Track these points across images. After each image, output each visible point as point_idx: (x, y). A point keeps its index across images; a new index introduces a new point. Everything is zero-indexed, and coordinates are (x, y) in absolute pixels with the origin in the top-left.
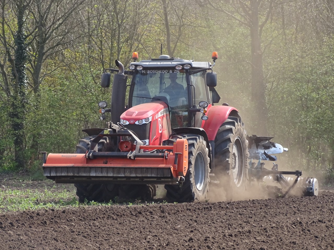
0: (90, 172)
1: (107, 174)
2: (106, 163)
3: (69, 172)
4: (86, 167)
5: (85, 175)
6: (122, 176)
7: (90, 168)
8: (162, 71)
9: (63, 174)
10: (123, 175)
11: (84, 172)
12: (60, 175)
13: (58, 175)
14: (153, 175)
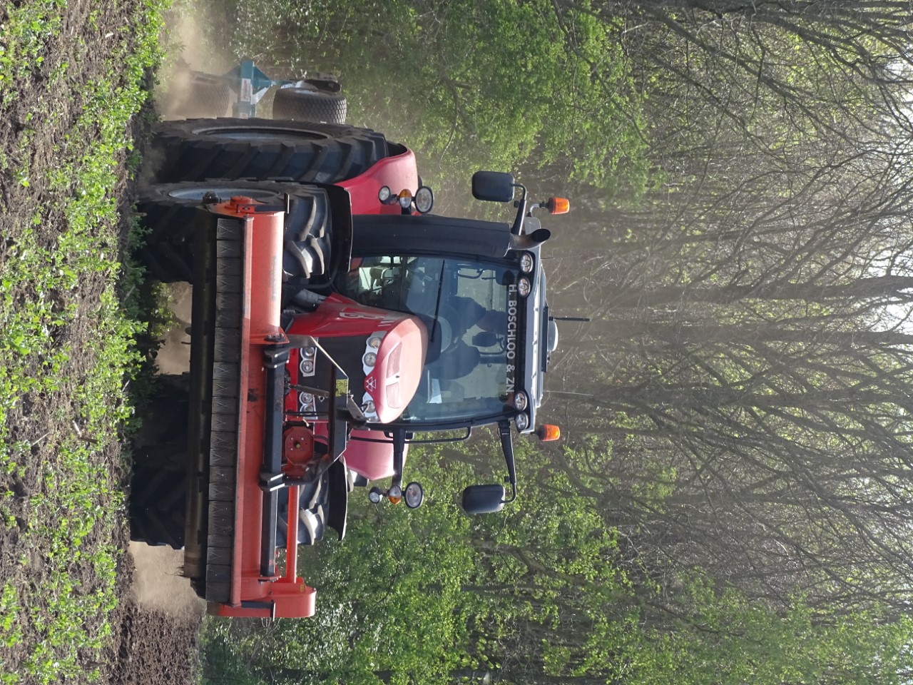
0: (225, 362)
1: (218, 413)
2: (250, 398)
3: (225, 298)
4: (239, 350)
5: (216, 347)
6: (211, 457)
7: (238, 364)
8: (514, 344)
9: (219, 279)
10: (212, 461)
11: (225, 345)
12: (219, 270)
13: (220, 263)
14: (210, 551)
